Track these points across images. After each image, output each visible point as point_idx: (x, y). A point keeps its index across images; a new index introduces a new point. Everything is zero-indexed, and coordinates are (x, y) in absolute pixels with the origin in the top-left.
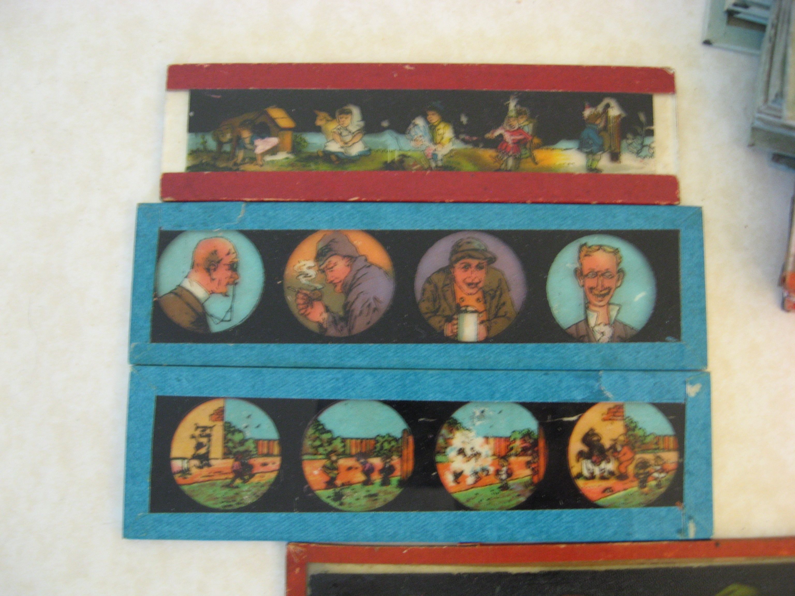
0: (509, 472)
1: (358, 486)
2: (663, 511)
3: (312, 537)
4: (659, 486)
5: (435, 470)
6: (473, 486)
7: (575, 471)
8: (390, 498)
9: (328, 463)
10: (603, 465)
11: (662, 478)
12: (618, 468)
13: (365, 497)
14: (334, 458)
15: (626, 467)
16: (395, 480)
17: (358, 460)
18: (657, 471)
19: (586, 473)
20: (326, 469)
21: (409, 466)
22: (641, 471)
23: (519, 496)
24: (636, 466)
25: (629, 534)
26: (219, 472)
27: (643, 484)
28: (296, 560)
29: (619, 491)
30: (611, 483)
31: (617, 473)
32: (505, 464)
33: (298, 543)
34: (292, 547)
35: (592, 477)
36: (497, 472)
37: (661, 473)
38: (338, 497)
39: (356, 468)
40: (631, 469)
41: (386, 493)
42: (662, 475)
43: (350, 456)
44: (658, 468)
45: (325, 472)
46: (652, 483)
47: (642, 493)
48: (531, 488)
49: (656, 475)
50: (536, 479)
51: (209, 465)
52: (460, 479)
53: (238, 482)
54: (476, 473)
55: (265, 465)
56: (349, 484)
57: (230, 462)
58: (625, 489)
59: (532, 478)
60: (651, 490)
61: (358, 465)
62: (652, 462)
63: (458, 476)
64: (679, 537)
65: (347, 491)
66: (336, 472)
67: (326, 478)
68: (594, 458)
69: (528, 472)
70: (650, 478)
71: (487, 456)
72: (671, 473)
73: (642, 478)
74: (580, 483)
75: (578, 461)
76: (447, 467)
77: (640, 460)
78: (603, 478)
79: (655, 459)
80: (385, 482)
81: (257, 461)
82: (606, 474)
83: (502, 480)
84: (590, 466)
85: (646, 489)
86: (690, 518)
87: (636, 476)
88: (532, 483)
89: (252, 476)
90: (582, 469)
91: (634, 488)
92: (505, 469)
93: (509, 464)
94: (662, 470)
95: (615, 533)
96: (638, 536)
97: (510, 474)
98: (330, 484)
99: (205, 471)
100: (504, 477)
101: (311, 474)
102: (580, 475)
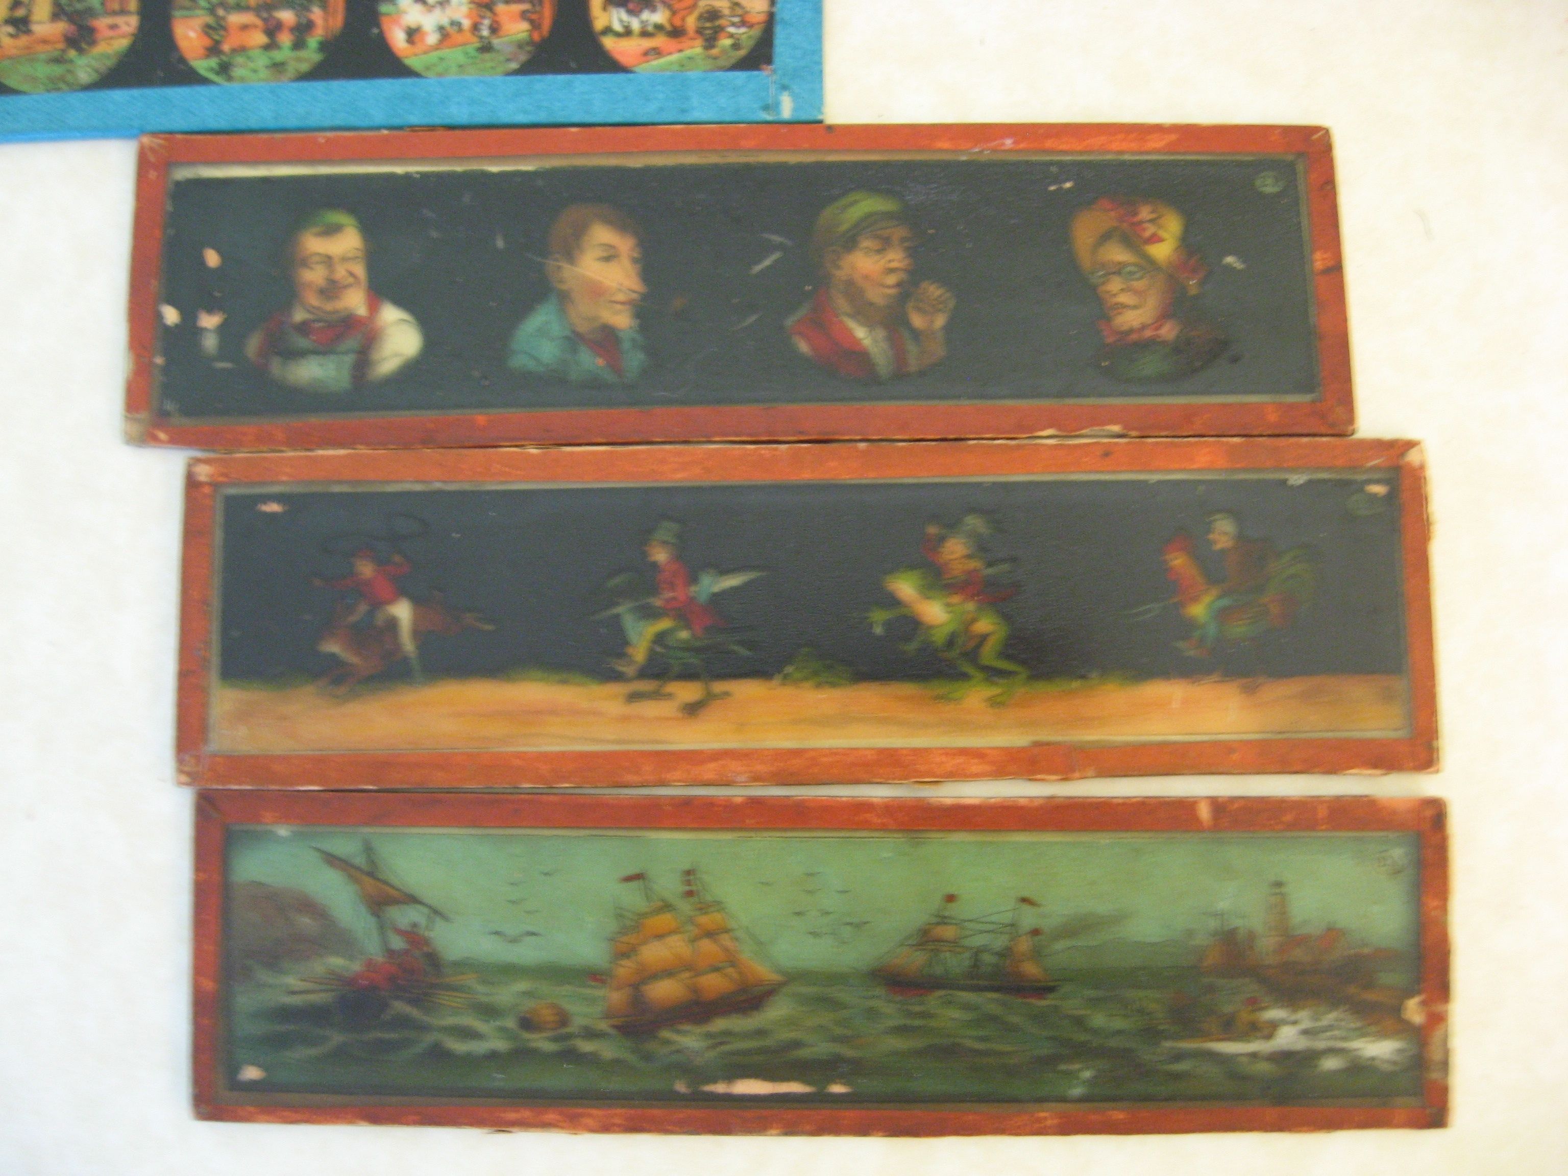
0: (495, 26)
1: (256, 53)
2: (741, 76)
3: (179, 122)
4: (736, 46)
5: (378, 25)
6: (438, 47)
7: (599, 24)
8: (305, 67)
9: (210, 20)
10: (646, 15)
11: (743, 33)
12: (670, 21)
13: (267, 67)
14: (221, 12)
15: (683, 19)
16: (313, 42)
17: (258, 16)
18: (733, 24)
19: (617, 27)
20: (208, 29)
21: (338, 21)
22: (708, 25)
23: (508, 60)
24: (701, 18)
25: (683, 111)
26: (45, 41)
27: (710, 42)
28: (152, 158)
29: (670, 54)
30: (659, 41)
31: (668, 27)
32: (489, 14)
33: (154, 134)
34: (146, 140)
35: (628, 32)
36: (475, 27)
37: (739, 27)
38: (224, 69)
39: (255, 27)
40: (691, 22)
41: (299, 60)
42: (743, 30)
43: (247, 8)
44: (736, 20)
45: (207, 34)
46: (726, 42)
47: (709, 57)
48: (529, 48)
49: (732, 30)
50: (536, 37)
51: (28, 32)
52: (416, 38)
53: (72, 53)
54: (441, 29)
55: (113, 27)
56: (242, 50)
57: (61, 27)
58: (680, 51)
59: (530, 36)
60: (724, 51)
61: (258, 22)
62: (726, 12)
63: (413, 34)
64: (769, 118)
65: (239, 60)
66: (222, 33)
67: (207, 42)
68: (631, 6)
69: (525, 26)
70: (722, 35)
71: (460, 4)
72: (756, 26)
73: (709, 34)
74: (608, 42)
75: (605, 9)
76: (396, 21)
77: (706, 8)
78: (645, 34)
79: (730, 8)
80: (299, 45)
81: (102, 23)
82: (650, 29)
83: (481, 37)
84: (624, 15)
85: (715, 51)
86: (784, 88)
87: (699, 31)
88: (531, 42)
89: (93, 43)
90: (610, 21)
91: (696, 49)
92: (487, 22)
93: (495, 14)
94: (743, 23)
95: (661, 109)
96: (697, 115)
97: (495, 29)
98: (214, 50)
99: (24, 40)
100: (485, 33)
101: (187, 38)
102: (608, 30)
